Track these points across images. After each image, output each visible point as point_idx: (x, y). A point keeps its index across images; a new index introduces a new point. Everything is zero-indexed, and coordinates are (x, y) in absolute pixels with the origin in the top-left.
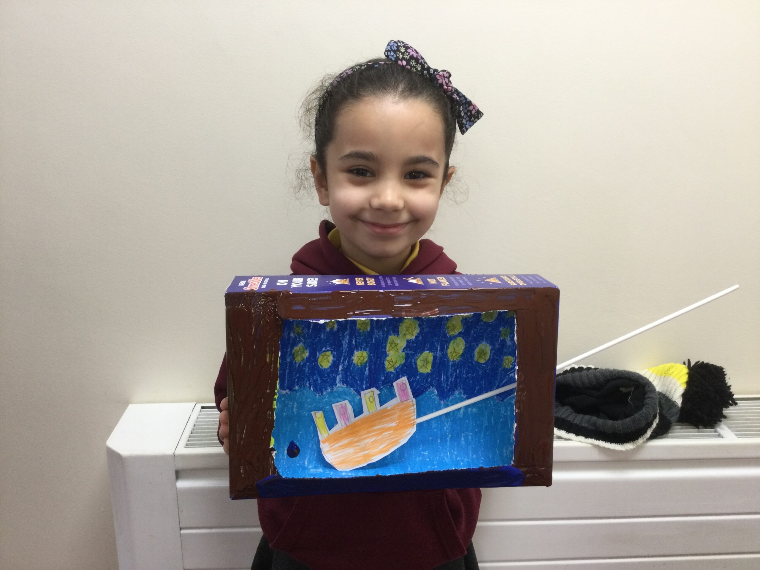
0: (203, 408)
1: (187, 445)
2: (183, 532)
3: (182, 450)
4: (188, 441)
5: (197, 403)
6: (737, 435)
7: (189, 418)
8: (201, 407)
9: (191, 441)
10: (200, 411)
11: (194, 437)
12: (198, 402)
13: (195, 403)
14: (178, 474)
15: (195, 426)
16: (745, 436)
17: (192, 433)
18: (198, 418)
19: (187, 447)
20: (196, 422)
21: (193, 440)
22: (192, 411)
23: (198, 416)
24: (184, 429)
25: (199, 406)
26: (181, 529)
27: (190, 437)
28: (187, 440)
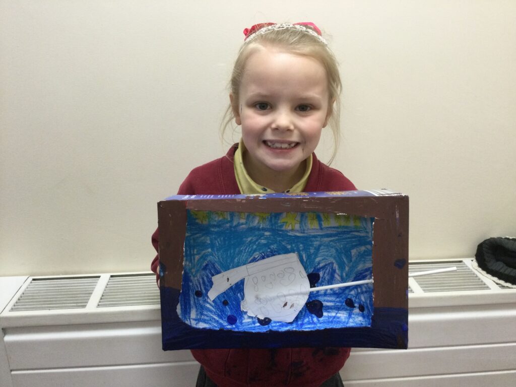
0: (34, 280)
1: (12, 309)
2: (13, 373)
3: (7, 314)
4: (14, 306)
6: (424, 290)
7: (20, 288)
9: (17, 306)
10: (31, 283)
11: (19, 303)
12: (31, 276)
13: (28, 276)
14: (5, 331)
15: (23, 294)
16: (430, 291)
17: (19, 300)
18: (27, 288)
19: (12, 311)
20: (25, 291)
21: (18, 306)
22: (24, 283)
24: (13, 297)
25: (31, 279)
26: (11, 371)
27: (17, 303)
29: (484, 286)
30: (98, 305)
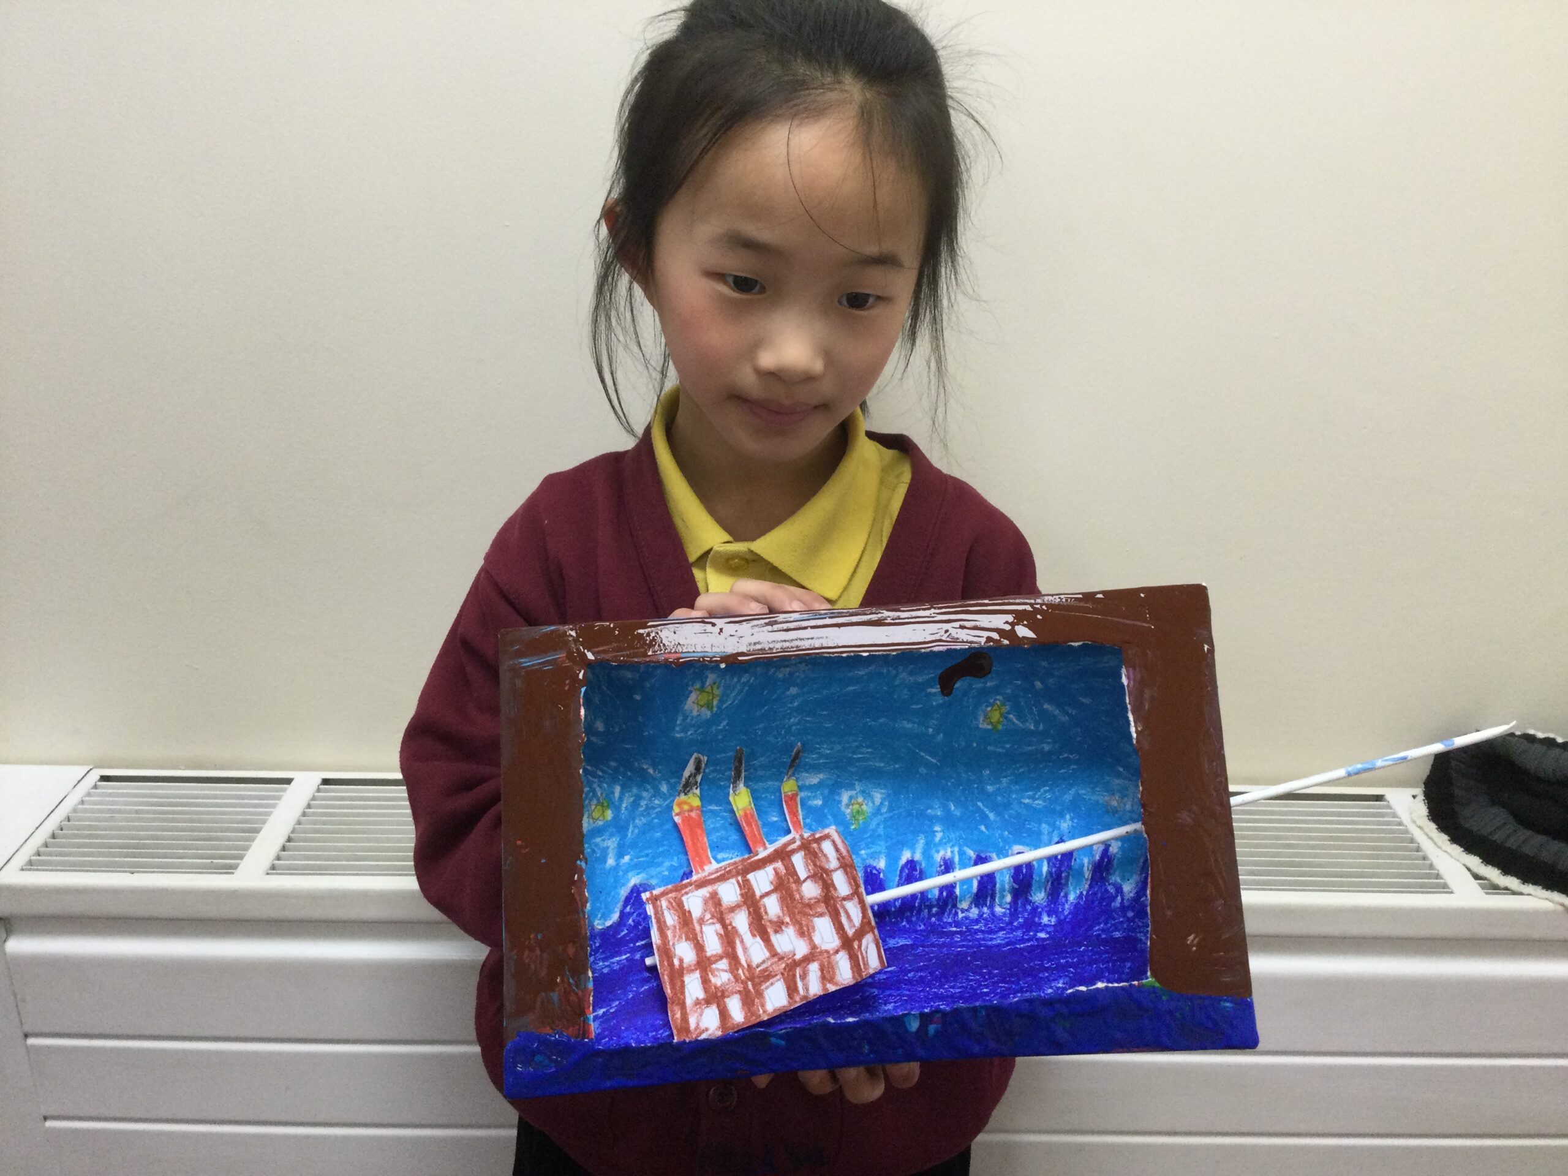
0: (104, 778)
1: (30, 863)
2: (31, 1041)
3: (14, 877)
4: (38, 854)
5: (96, 767)
7: (60, 803)
8: (99, 777)
9: (45, 854)
10: (95, 787)
11: (54, 845)
13: (89, 767)
14: (9, 925)
15: (69, 819)
17: (54, 836)
18: (82, 802)
19: (30, 870)
20: (75, 810)
22: (75, 787)
23: (84, 799)
24: (37, 828)
25: (96, 775)
26: (26, 1036)
27: (46, 845)
28: (34, 851)
29: (1435, 883)
30: (273, 867)
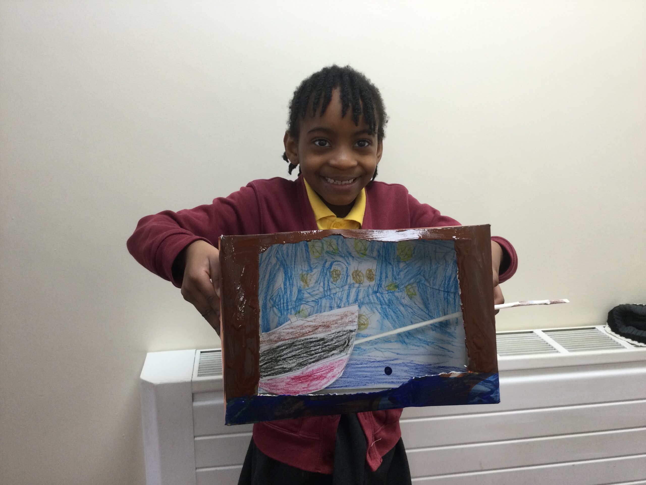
2: (196, 439)
3: (196, 378)
7: (195, 359)
8: (200, 352)
10: (201, 355)
12: (197, 349)
14: (194, 397)
15: (199, 364)
19: (199, 376)
20: (200, 361)
21: (203, 372)
22: (195, 355)
23: (200, 358)
24: (194, 366)
27: (199, 370)
29: (620, 346)
